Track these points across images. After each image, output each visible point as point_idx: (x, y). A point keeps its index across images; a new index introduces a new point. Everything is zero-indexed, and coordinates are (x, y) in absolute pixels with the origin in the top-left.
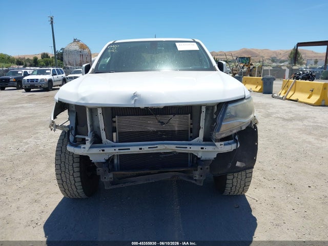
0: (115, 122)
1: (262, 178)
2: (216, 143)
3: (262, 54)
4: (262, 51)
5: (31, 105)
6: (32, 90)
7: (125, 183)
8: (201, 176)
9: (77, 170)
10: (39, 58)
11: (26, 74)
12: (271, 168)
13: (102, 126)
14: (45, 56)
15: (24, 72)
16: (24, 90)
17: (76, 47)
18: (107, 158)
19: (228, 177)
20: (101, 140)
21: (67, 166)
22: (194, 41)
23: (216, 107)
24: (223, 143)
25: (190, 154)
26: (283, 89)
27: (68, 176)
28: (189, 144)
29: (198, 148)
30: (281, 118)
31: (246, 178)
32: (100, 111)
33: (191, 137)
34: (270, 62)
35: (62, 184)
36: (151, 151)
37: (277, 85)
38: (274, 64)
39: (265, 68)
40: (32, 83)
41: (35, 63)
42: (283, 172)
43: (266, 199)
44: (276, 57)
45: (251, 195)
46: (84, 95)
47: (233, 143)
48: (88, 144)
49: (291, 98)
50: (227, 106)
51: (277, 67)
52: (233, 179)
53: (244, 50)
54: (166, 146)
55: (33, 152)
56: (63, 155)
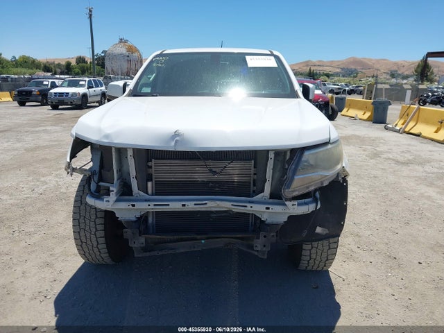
0: (151, 167)
1: (354, 248)
2: (287, 203)
3: (377, 66)
4: (378, 61)
5: (57, 128)
6: (60, 107)
7: (161, 250)
8: (264, 246)
9: (100, 227)
10: (73, 63)
11: (54, 86)
12: (369, 233)
13: (133, 172)
14: (81, 60)
15: (52, 82)
16: (49, 107)
17: (122, 50)
18: (138, 215)
19: (305, 247)
20: (132, 191)
21: (87, 222)
22: (272, 55)
23: (288, 153)
24: (296, 202)
25: (252, 214)
26: (401, 118)
27: (88, 235)
28: (250, 202)
29: (262, 208)
30: (393, 160)
31: (330, 248)
32: (130, 153)
33: (254, 191)
34: (388, 77)
35: (81, 246)
36: (198, 208)
37: (394, 111)
38: (394, 80)
39: (380, 86)
40: (61, 98)
41: (68, 69)
42: (386, 241)
43: (358, 277)
44: (397, 71)
45: (337, 270)
46: (108, 132)
47: (311, 203)
48: (113, 197)
49: (412, 131)
50: (302, 153)
51: (397, 85)
52: (310, 250)
53: (352, 60)
54: (218, 202)
55: (52, 195)
56: (83, 207)
